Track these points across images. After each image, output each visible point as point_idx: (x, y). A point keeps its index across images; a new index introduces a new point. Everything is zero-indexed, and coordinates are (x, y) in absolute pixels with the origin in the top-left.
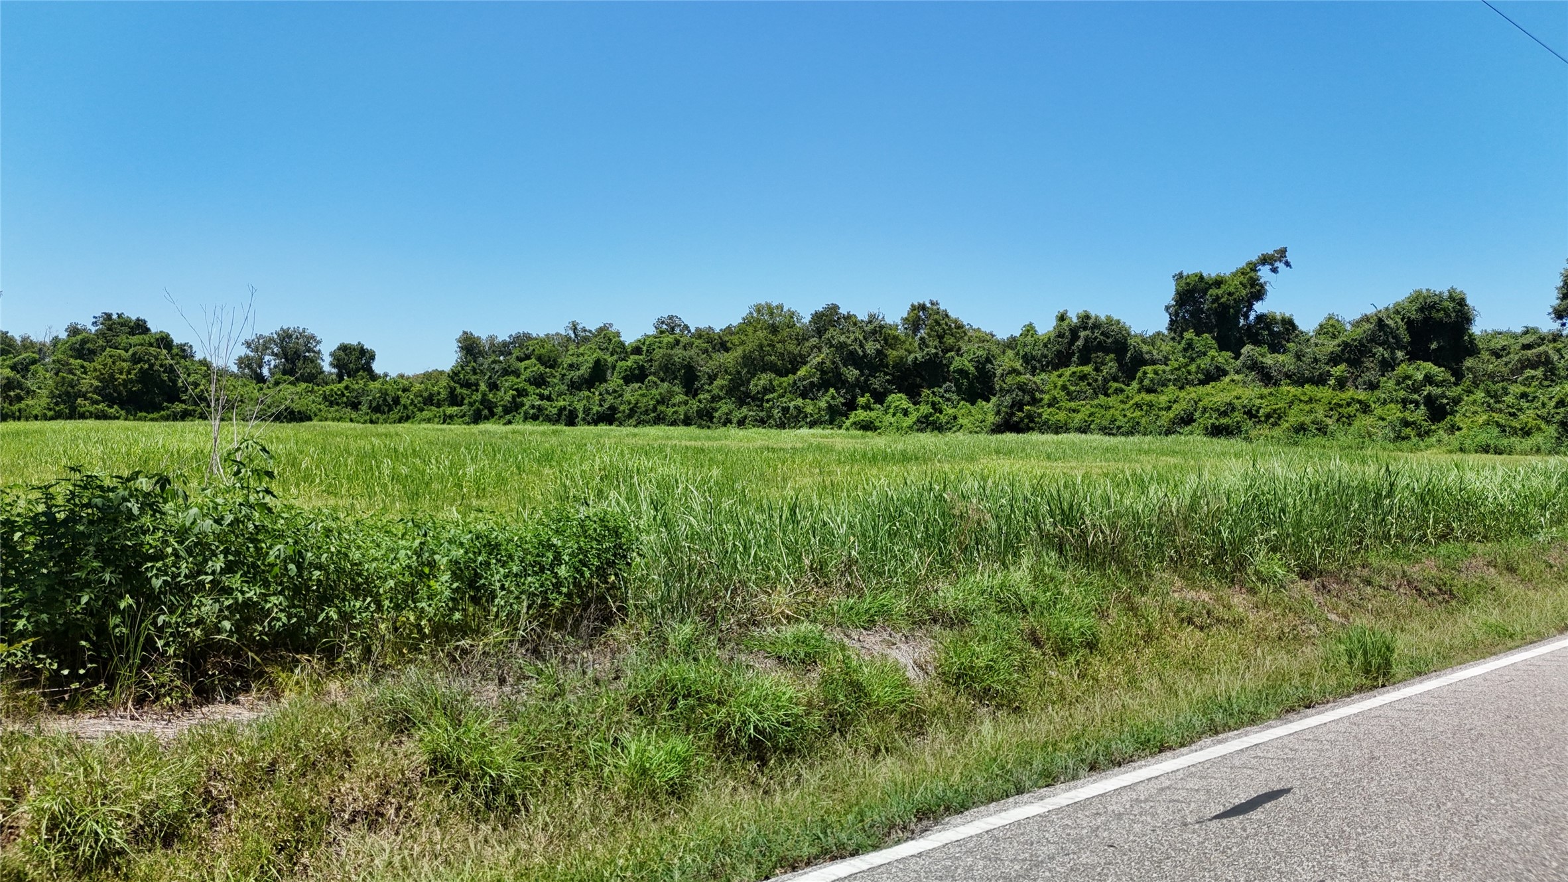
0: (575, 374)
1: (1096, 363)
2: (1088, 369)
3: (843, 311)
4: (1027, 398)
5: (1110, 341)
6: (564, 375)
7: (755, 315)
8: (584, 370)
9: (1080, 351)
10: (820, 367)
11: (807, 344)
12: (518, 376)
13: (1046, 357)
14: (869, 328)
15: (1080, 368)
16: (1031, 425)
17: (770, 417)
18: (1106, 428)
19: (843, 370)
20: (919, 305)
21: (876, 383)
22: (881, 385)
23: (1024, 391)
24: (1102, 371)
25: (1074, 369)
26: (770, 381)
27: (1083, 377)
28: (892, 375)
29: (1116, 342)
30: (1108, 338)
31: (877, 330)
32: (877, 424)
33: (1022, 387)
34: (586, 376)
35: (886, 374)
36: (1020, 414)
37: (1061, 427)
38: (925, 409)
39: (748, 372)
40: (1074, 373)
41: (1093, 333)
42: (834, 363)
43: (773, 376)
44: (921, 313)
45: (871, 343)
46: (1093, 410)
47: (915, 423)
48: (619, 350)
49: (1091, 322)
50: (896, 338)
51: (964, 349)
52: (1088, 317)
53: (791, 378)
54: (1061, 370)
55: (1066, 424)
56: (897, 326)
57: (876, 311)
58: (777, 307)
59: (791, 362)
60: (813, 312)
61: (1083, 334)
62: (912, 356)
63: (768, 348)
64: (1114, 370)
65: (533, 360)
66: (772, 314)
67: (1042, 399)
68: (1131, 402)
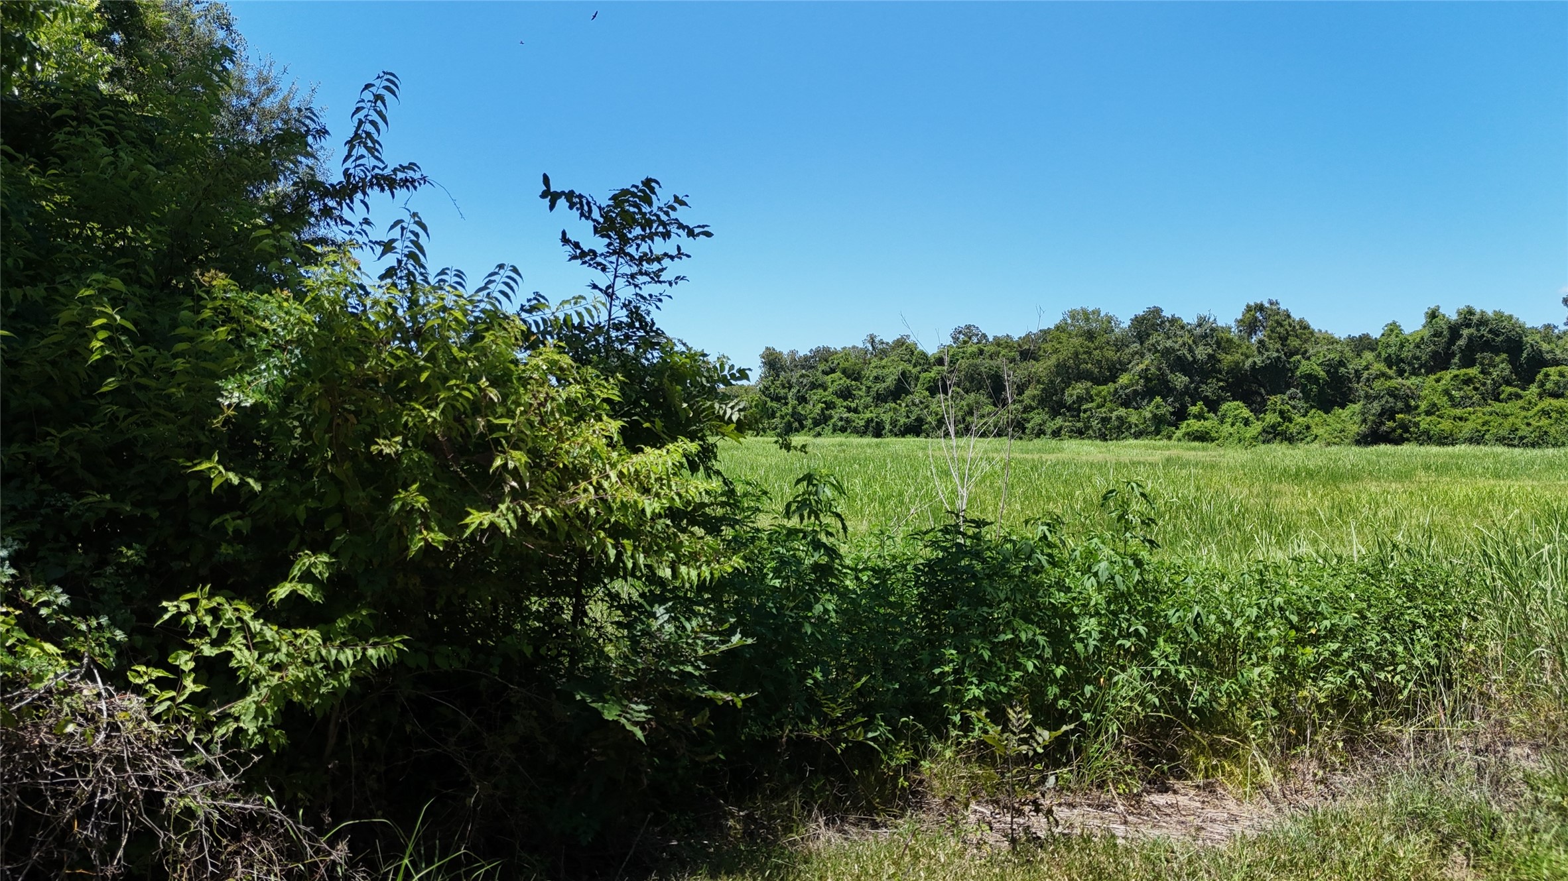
0: (881, 386)
1: (1482, 364)
2: (1473, 371)
3: (1167, 313)
4: (1400, 405)
5: (1501, 338)
6: (869, 388)
7: (1069, 321)
8: (890, 382)
9: (1462, 351)
10: (1144, 374)
11: (1127, 351)
12: (825, 390)
13: (1417, 358)
14: (1198, 331)
15: (1463, 371)
16: (1405, 436)
17: (1088, 428)
18: (1504, 438)
19: (1170, 376)
20: (1256, 305)
21: (1208, 390)
22: (1213, 393)
23: (1395, 397)
24: (1491, 374)
25: (1456, 372)
26: (1087, 389)
27: (1468, 381)
28: (1226, 381)
29: (1509, 340)
30: (1498, 336)
31: (1209, 333)
32: (1214, 434)
33: (1392, 393)
34: (892, 388)
35: (1219, 380)
36: (1391, 424)
37: (1446, 438)
38: (1271, 418)
39: (1062, 381)
40: (1456, 376)
41: (1479, 330)
42: (1160, 369)
43: (1089, 384)
44: (1258, 314)
45: (1201, 348)
46: (1487, 418)
47: (1260, 434)
48: (922, 361)
49: (1475, 319)
50: (1229, 341)
51: (1311, 351)
52: (1471, 312)
53: (1111, 386)
54: (1438, 375)
55: (1451, 435)
56: (1230, 328)
57: (1206, 314)
58: (1093, 312)
59: (1109, 370)
60: (1133, 317)
61: (1465, 332)
62: (1250, 360)
63: (1085, 356)
64: (1507, 372)
65: (838, 374)
66: (1087, 319)
67: (1417, 407)
68: (1536, 409)
